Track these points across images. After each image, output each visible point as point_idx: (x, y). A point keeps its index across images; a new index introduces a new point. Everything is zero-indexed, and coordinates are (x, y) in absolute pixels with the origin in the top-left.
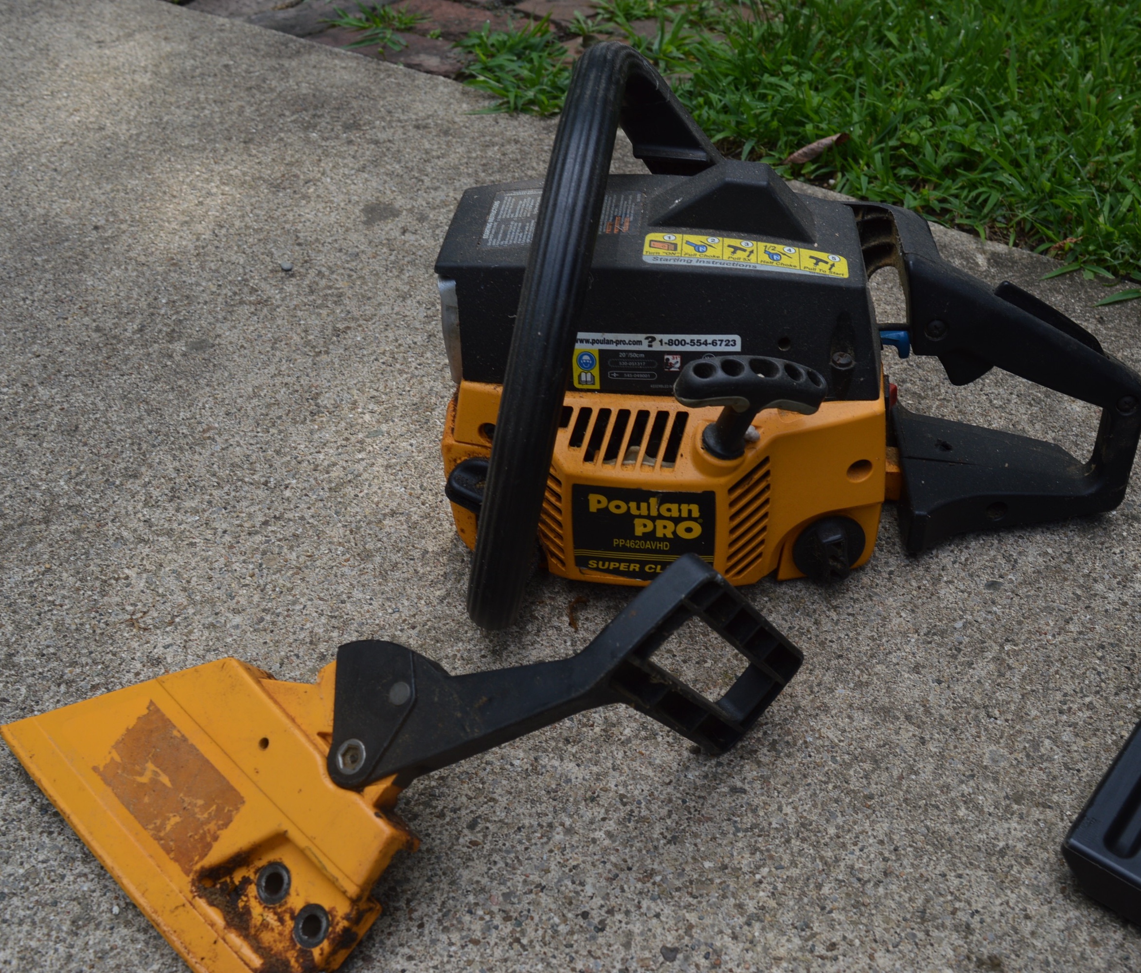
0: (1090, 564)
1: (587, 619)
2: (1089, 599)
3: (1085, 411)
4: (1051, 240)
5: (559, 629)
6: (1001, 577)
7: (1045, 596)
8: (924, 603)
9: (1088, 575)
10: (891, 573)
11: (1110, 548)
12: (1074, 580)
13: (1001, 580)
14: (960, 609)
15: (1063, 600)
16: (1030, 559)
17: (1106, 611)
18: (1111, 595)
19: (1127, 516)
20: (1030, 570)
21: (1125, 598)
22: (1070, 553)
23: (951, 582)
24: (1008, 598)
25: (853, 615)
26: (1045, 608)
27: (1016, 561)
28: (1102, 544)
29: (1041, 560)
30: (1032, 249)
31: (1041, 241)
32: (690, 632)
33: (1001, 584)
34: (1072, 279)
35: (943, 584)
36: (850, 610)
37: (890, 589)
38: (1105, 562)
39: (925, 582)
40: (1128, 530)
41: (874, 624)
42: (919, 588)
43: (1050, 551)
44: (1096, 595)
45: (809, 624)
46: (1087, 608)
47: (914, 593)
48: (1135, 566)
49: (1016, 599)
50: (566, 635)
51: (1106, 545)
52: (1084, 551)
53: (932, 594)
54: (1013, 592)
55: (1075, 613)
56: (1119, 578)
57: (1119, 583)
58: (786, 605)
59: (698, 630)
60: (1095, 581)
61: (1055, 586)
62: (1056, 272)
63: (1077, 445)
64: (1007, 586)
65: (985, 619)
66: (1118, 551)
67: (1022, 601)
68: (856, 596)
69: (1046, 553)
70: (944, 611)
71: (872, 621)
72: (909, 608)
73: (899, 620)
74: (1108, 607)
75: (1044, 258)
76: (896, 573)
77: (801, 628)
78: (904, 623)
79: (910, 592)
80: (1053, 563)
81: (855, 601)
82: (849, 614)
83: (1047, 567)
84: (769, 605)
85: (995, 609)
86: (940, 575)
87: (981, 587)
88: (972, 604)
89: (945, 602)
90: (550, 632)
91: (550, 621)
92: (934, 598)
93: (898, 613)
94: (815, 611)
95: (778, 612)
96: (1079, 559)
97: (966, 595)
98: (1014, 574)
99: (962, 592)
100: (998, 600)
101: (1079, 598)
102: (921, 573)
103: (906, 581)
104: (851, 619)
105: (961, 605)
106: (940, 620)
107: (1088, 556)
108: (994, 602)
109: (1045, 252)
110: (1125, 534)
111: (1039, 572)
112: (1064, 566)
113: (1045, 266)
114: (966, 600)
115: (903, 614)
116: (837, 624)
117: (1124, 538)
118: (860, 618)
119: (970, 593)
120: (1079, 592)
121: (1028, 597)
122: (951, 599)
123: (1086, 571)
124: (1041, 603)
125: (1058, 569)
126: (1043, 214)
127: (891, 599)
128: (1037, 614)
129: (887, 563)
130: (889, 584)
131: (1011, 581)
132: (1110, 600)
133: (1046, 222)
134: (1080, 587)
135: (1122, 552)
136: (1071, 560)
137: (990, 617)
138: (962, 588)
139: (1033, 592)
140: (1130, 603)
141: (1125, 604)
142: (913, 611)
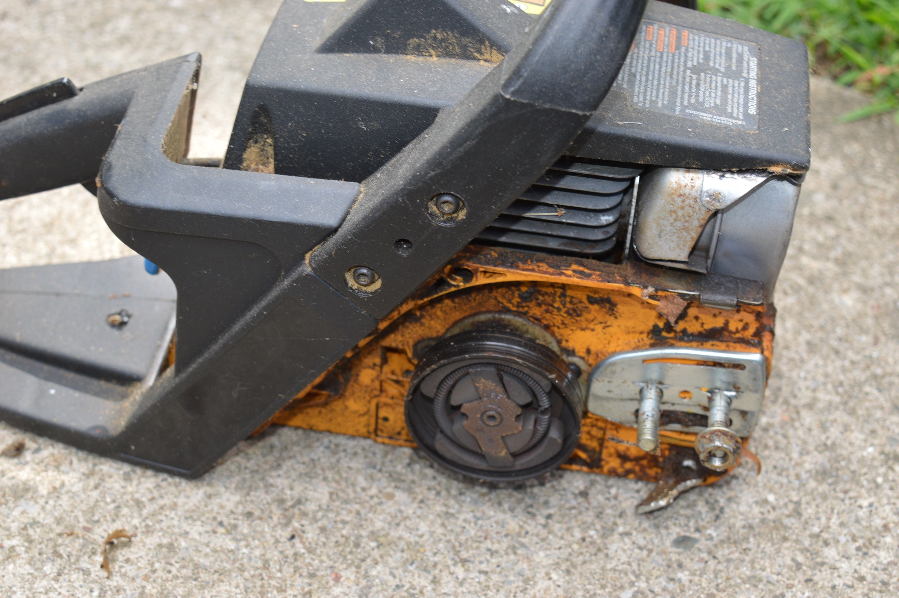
0: (823, 520)
1: (127, 561)
2: (813, 568)
3: (859, 306)
4: (860, 68)
5: (86, 572)
6: (698, 530)
7: (753, 562)
8: (584, 562)
9: (817, 536)
10: (549, 517)
11: (855, 499)
12: (797, 541)
13: (697, 535)
14: (633, 572)
15: (776, 569)
16: (743, 508)
17: (834, 587)
18: (844, 566)
19: (887, 455)
20: (739, 524)
21: (863, 571)
22: (798, 503)
23: (627, 534)
24: (701, 560)
25: (486, 573)
26: (750, 578)
27: (722, 510)
28: (846, 492)
29: (756, 510)
30: (835, 78)
31: (848, 68)
32: (262, 586)
33: (696, 541)
34: (880, 122)
35: (616, 537)
36: (483, 567)
37: (543, 540)
38: (845, 518)
39: (592, 533)
40: (885, 476)
41: (513, 587)
42: (584, 540)
43: (771, 498)
44: (823, 564)
45: (424, 582)
46: (808, 581)
47: (575, 547)
48: (886, 527)
49: (712, 563)
50: (94, 581)
51: (852, 494)
52: (819, 500)
53: (599, 550)
54: (709, 553)
55: (789, 587)
56: (860, 542)
57: (858, 549)
58: (399, 554)
59: (273, 582)
60: (826, 543)
61: (769, 548)
62: (859, 111)
63: (837, 352)
64: (703, 544)
65: (664, 589)
66: (865, 503)
67: (720, 567)
68: (496, 547)
69: (766, 501)
70: (611, 574)
71: (510, 582)
72: (564, 567)
73: (547, 583)
74: (838, 582)
75: (848, 93)
76: (556, 518)
77: (413, 587)
78: (553, 587)
79: (569, 546)
80: (772, 516)
81: (492, 553)
82: (481, 572)
83: (763, 521)
84: (376, 554)
85: (680, 575)
86: (615, 524)
87: (668, 543)
88: (651, 567)
89: (614, 563)
90: (74, 577)
91: (77, 560)
92: (601, 555)
93: (547, 574)
94: (435, 565)
95: (386, 563)
96: (809, 511)
97: (645, 553)
98: (717, 528)
99: (641, 548)
100: (687, 562)
101: (799, 566)
102: (589, 520)
103: (568, 529)
104: (483, 578)
105: (635, 566)
106: (603, 587)
107: (823, 507)
108: (680, 566)
109: (850, 85)
110: (880, 480)
111: (751, 527)
112: (787, 521)
113: (846, 104)
114: (643, 560)
115: (554, 576)
116: (461, 584)
117: (878, 486)
118: (495, 578)
119: (650, 551)
120: (800, 558)
121: (728, 561)
122: (624, 558)
123: (816, 530)
124: (745, 571)
125: (778, 525)
126: (854, 33)
127: (542, 554)
128: (737, 585)
129: (546, 503)
130: (543, 533)
131: (711, 538)
132: (842, 572)
133: (857, 45)
134: (804, 550)
135: (871, 505)
136: (797, 513)
137: (671, 586)
138: (642, 543)
139: (736, 555)
140: (869, 578)
141: (862, 579)
142: (568, 572)
